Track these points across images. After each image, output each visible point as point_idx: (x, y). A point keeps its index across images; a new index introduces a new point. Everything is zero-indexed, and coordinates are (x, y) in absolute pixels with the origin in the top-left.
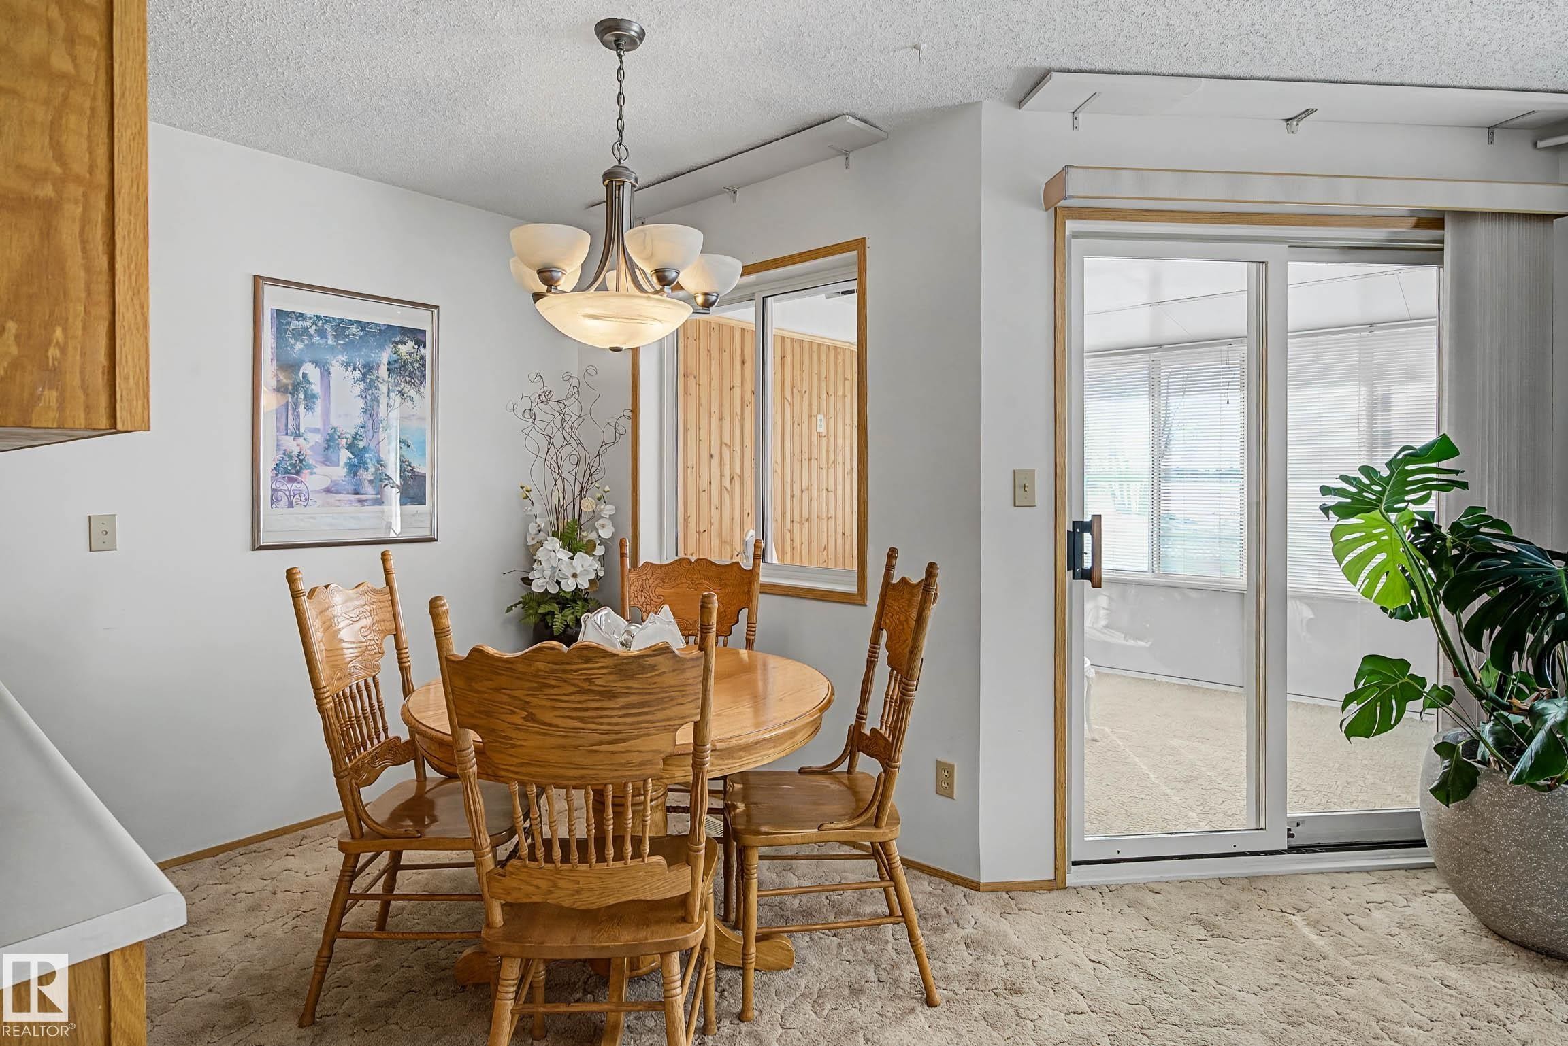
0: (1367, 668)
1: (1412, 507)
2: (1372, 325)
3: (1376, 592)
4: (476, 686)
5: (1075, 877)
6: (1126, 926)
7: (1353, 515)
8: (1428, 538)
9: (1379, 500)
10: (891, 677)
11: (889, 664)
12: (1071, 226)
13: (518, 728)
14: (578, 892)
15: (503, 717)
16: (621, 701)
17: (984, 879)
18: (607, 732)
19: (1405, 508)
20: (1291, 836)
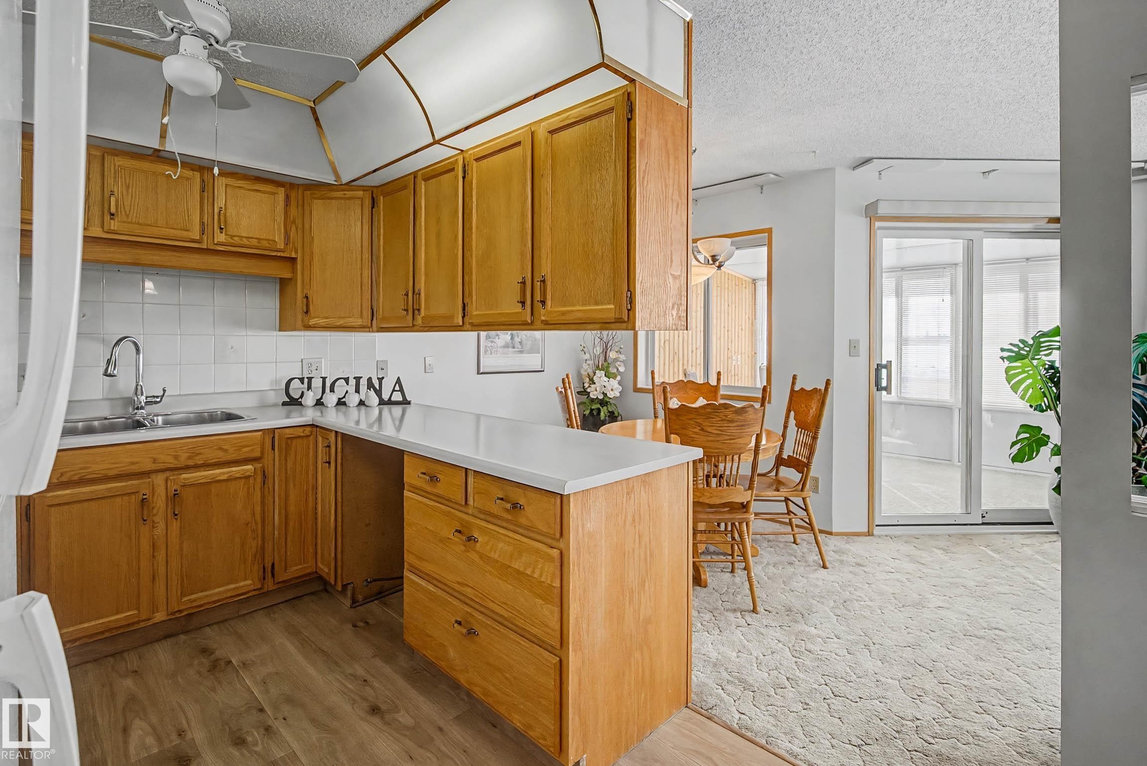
0: (1022, 430)
1: (1044, 358)
2: (1028, 259)
3: (1027, 396)
4: (681, 418)
5: (877, 531)
6: (905, 548)
7: (1016, 361)
8: (1053, 373)
9: (1028, 354)
10: (797, 432)
11: (796, 426)
12: (878, 224)
13: (696, 433)
14: (711, 497)
15: (691, 429)
16: (734, 424)
17: (834, 531)
18: (729, 436)
19: (1040, 359)
20: (983, 517)
